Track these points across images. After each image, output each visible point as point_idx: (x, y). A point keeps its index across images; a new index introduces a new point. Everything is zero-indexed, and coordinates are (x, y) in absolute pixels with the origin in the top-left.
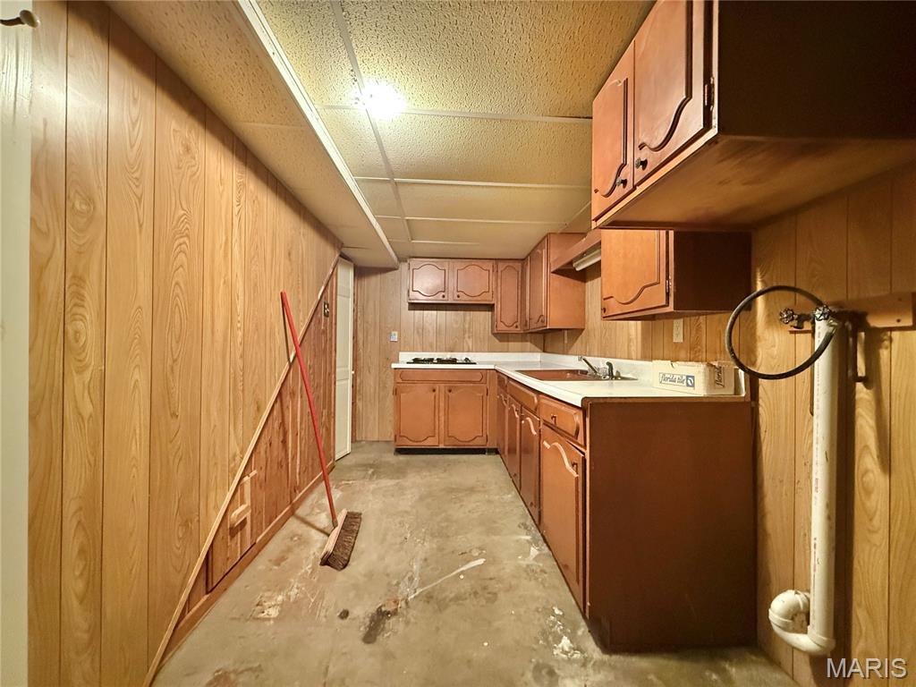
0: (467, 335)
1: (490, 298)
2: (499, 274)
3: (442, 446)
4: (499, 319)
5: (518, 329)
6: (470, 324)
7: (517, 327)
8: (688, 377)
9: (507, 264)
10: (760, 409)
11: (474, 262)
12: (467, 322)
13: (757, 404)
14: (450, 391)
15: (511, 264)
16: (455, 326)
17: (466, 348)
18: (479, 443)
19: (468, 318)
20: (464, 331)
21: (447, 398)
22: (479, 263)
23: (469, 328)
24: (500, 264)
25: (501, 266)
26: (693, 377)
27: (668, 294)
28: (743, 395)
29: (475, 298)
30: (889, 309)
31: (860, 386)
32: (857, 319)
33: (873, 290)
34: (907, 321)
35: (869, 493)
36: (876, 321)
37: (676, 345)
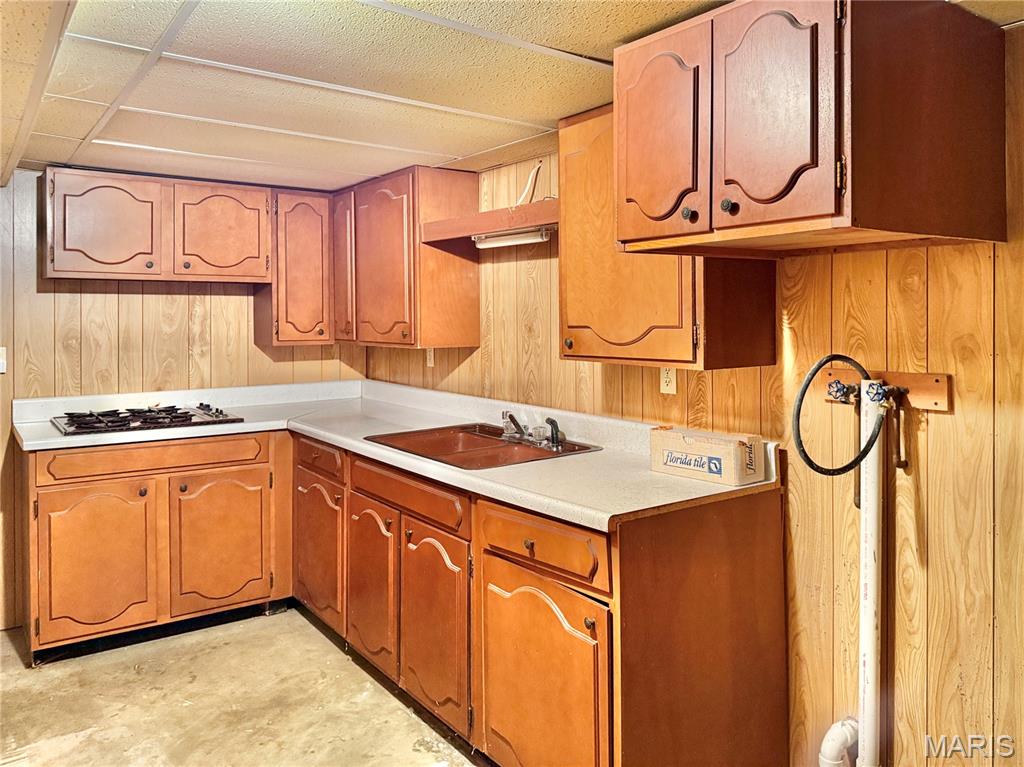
0: (196, 350)
1: (263, 272)
2: (281, 219)
3: (165, 620)
4: (282, 315)
5: (325, 336)
6: (203, 323)
7: (321, 332)
8: (710, 459)
9: (300, 200)
10: (790, 495)
11: (222, 189)
12: (197, 321)
13: (786, 490)
14: (183, 490)
15: (307, 200)
16: (166, 329)
17: (195, 381)
18: (254, 594)
19: (198, 310)
20: (190, 341)
21: (177, 509)
22: (234, 192)
23: (202, 333)
24: (283, 198)
25: (286, 202)
26: (719, 460)
27: (695, 346)
28: (773, 480)
29: (226, 271)
30: (927, 390)
31: (900, 472)
32: (900, 397)
33: (912, 366)
34: (943, 405)
35: (909, 591)
36: (916, 401)
37: (665, 397)
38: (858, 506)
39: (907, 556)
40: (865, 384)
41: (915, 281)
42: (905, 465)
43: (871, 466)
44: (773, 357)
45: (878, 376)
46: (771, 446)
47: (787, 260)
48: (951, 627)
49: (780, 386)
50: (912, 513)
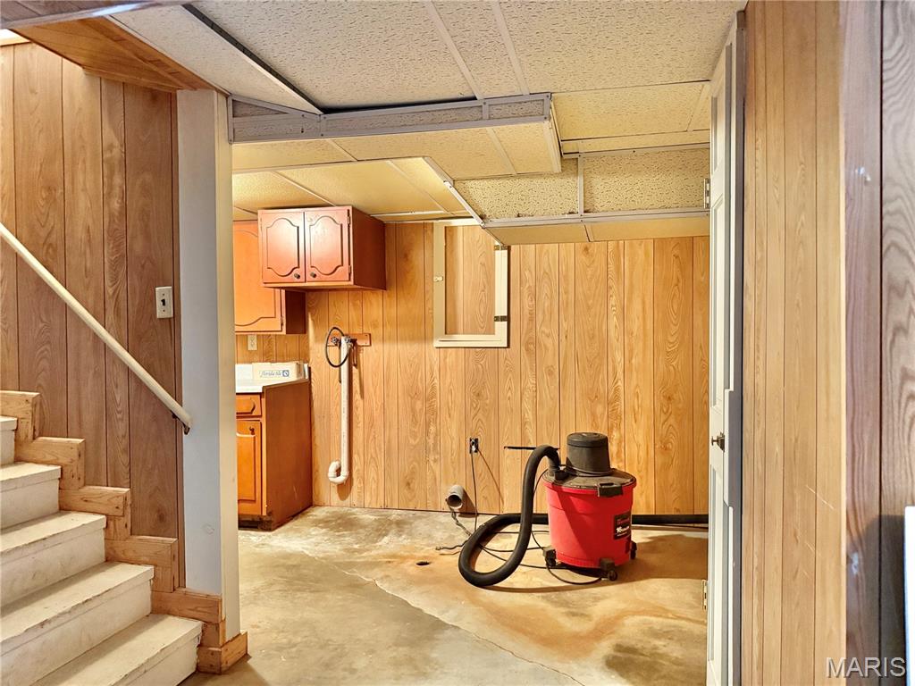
8: (284, 371)
26: (288, 371)
27: (282, 325)
28: (307, 377)
30: (363, 339)
31: (354, 368)
32: (354, 341)
33: (357, 331)
34: (368, 344)
35: (357, 408)
36: (359, 343)
37: (251, 352)
38: (340, 382)
39: (357, 396)
40: (343, 339)
41: (358, 302)
42: (355, 366)
43: (345, 367)
44: (305, 331)
45: (347, 335)
46: (306, 365)
47: (310, 293)
48: (371, 417)
49: (308, 342)
50: (358, 381)
